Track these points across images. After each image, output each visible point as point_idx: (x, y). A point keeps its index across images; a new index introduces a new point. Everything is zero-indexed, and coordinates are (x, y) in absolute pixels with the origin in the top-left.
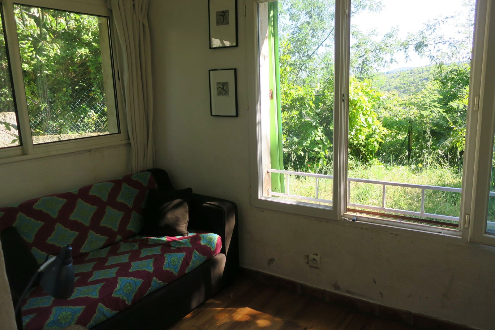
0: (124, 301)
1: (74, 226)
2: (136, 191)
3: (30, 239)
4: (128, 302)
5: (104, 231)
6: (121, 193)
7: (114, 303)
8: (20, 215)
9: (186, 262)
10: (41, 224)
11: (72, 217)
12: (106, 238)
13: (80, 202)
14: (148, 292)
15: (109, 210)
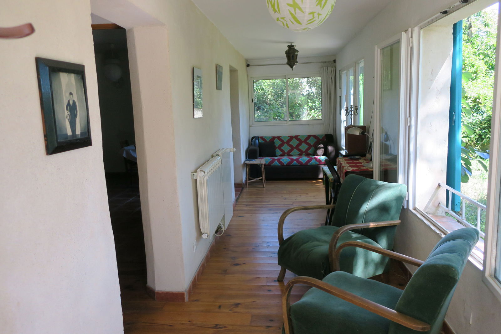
0: (283, 163)
1: (290, 146)
2: (315, 140)
3: (277, 146)
4: (285, 164)
5: (299, 150)
6: (309, 140)
7: (280, 162)
8: (276, 139)
9: (309, 161)
10: (281, 143)
11: (290, 143)
12: (299, 152)
13: (294, 139)
14: (292, 164)
15: (303, 144)
